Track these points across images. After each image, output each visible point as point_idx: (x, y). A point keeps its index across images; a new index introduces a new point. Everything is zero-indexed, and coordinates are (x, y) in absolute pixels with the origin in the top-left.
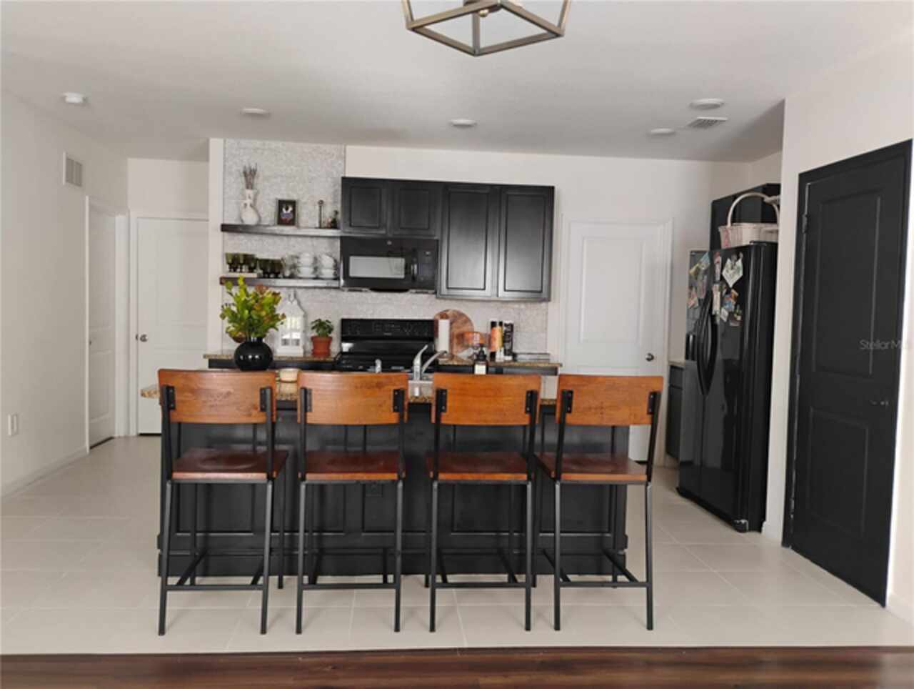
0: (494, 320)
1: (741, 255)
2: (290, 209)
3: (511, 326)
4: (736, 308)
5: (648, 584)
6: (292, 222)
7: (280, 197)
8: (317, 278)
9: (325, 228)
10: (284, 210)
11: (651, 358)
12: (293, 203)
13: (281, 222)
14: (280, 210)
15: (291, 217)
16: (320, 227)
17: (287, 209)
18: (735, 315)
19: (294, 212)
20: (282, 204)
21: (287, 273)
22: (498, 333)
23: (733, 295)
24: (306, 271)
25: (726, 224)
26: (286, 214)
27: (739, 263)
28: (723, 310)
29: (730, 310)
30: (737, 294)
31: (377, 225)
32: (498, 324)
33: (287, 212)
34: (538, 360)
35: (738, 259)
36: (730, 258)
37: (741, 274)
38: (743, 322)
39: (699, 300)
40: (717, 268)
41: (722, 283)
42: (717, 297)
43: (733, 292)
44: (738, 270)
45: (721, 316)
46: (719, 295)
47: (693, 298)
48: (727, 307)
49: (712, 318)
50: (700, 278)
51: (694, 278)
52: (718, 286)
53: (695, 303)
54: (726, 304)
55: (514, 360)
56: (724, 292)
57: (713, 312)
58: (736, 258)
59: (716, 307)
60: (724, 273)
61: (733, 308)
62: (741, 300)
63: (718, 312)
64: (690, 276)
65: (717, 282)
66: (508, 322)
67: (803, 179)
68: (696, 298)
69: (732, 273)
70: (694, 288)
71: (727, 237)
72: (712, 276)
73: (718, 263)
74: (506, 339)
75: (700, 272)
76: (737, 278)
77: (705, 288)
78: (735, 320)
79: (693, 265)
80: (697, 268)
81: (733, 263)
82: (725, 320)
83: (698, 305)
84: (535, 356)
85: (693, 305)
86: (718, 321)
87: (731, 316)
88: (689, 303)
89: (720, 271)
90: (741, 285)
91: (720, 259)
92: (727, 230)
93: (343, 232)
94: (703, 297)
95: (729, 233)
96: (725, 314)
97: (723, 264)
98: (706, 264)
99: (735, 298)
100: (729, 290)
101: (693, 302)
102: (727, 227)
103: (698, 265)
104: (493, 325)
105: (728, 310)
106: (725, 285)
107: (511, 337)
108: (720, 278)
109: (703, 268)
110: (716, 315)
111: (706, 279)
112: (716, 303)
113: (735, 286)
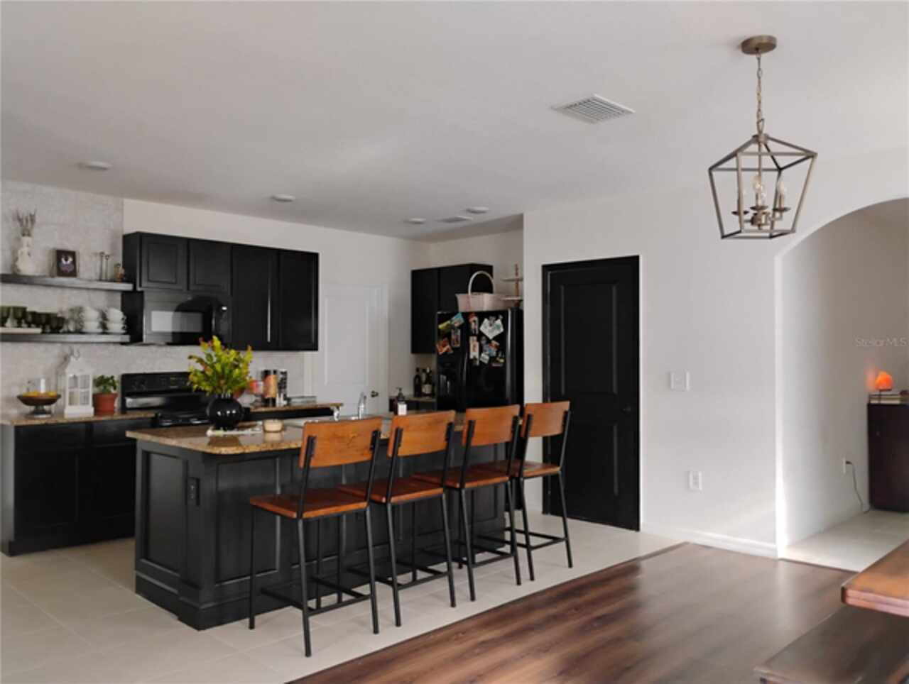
0: (268, 369)
1: (501, 317)
2: (70, 260)
3: (285, 373)
4: (497, 354)
5: (566, 539)
6: (73, 273)
7: (60, 247)
8: (104, 333)
9: (106, 281)
10: (63, 261)
11: (374, 395)
12: (73, 254)
13: (61, 273)
14: (59, 260)
15: (71, 269)
16: (100, 280)
17: (66, 260)
18: (498, 359)
19: (74, 262)
20: (60, 254)
21: (71, 328)
22: (273, 380)
23: (494, 345)
24: (92, 324)
25: (466, 292)
26: (67, 265)
27: (499, 322)
28: (483, 355)
29: (492, 355)
30: (498, 344)
31: (174, 281)
32: (272, 372)
33: (64, 264)
34: (308, 402)
35: (497, 319)
36: (488, 319)
37: (502, 330)
38: (505, 363)
39: (453, 349)
40: (473, 324)
41: (480, 335)
42: (474, 346)
43: (494, 343)
44: (498, 327)
45: (481, 359)
46: (477, 344)
47: (444, 346)
48: (487, 353)
49: (471, 362)
50: (453, 331)
51: (443, 331)
52: (475, 338)
53: (448, 349)
54: (486, 351)
55: (288, 404)
56: (483, 342)
57: (471, 357)
58: (494, 318)
59: (474, 353)
60: (482, 328)
61: (494, 354)
62: (501, 348)
63: (477, 357)
64: (439, 330)
65: (474, 335)
66: (284, 370)
67: (546, 268)
68: (448, 347)
69: (491, 329)
70: (446, 339)
71: (468, 302)
72: (466, 330)
73: (474, 321)
74: (282, 385)
75: (452, 327)
76: (497, 332)
77: (459, 339)
78: (498, 362)
79: (441, 322)
80: (448, 325)
81: (492, 322)
82: (486, 362)
83: (452, 352)
84: (305, 400)
85: (446, 352)
86: (478, 363)
87: (492, 359)
88: (439, 350)
89: (477, 327)
90: (501, 338)
91: (476, 319)
92: (468, 297)
93: (140, 286)
94: (458, 345)
95: (471, 300)
96: (485, 358)
97: (481, 322)
98: (459, 321)
99: (496, 346)
100: (489, 341)
101: (445, 349)
102: (466, 295)
103: (449, 322)
104: (266, 374)
105: (489, 355)
106: (484, 338)
107: (285, 383)
108: (477, 332)
109: (457, 325)
110: (475, 359)
111: (459, 331)
112: (474, 350)
113: (496, 338)
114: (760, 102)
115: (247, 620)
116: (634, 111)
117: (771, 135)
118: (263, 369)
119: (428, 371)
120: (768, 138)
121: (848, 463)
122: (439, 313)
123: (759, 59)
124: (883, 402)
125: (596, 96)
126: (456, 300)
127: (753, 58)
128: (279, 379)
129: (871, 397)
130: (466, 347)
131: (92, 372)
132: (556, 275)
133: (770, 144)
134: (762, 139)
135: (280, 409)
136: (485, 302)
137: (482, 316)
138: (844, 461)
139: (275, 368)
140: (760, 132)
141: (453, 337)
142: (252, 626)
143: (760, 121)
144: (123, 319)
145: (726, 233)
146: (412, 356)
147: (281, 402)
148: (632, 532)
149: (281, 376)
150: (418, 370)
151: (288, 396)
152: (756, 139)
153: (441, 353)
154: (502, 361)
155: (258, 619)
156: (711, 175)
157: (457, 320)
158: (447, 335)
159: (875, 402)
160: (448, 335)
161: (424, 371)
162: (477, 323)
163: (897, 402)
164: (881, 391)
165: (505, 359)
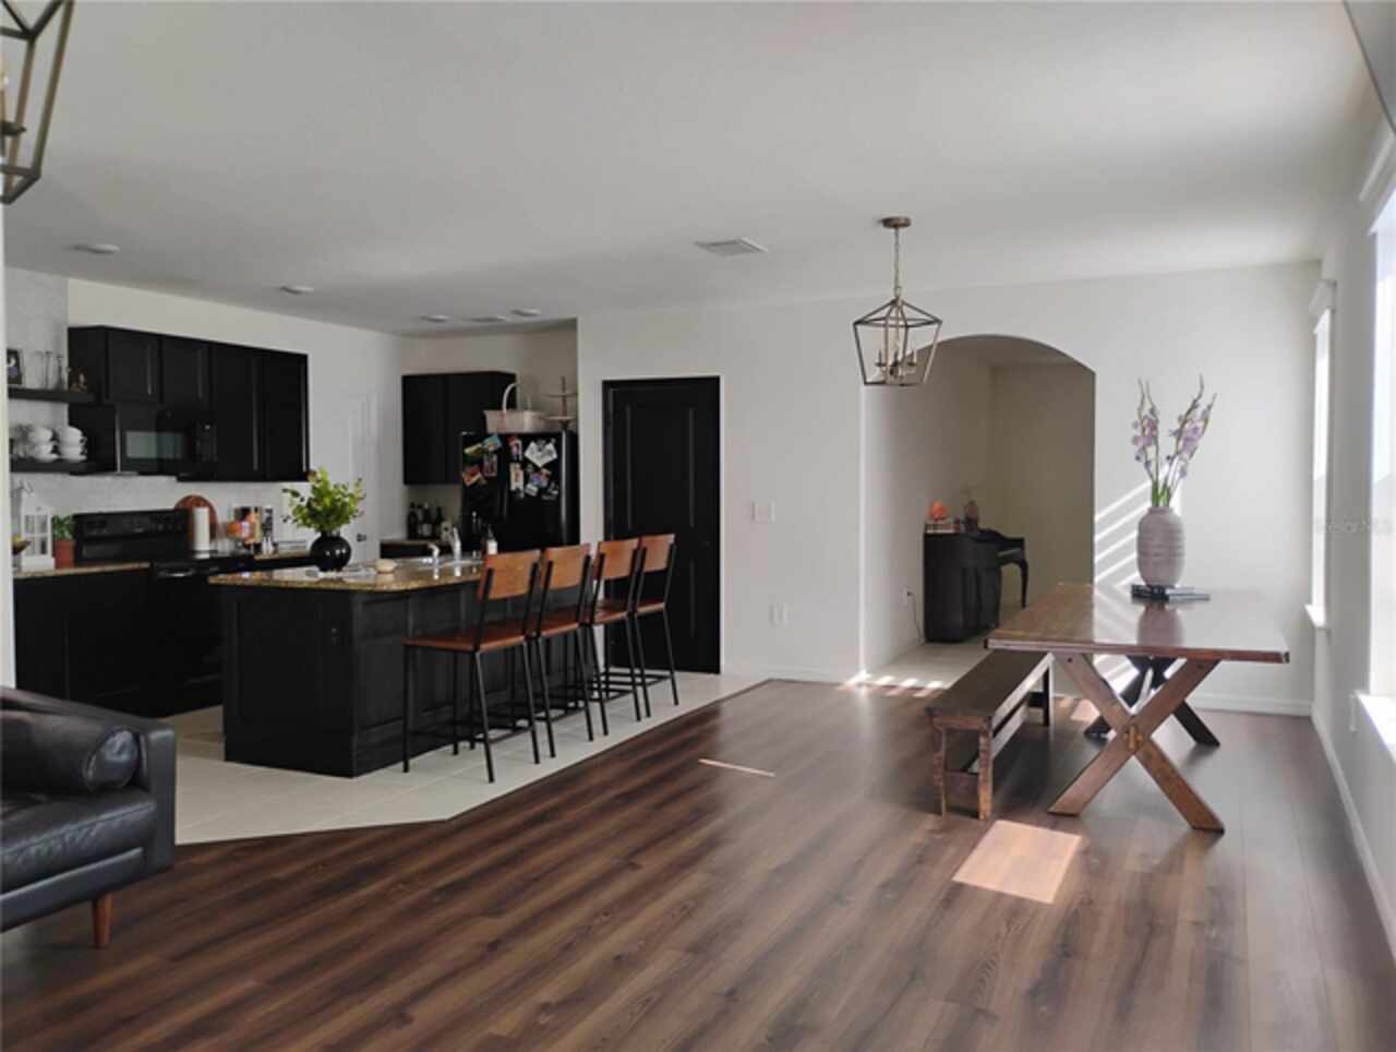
0: (246, 505)
1: (553, 440)
2: (13, 362)
3: (270, 511)
4: (549, 484)
5: (672, 677)
6: (18, 380)
11: (361, 539)
12: (16, 354)
15: (14, 375)
18: (549, 490)
19: (17, 365)
22: (254, 521)
23: (544, 474)
24: (45, 448)
25: (499, 407)
27: (550, 447)
28: (529, 486)
29: (541, 486)
30: (549, 473)
32: (253, 510)
34: (297, 547)
35: (548, 442)
36: (536, 441)
37: (555, 456)
38: (559, 496)
39: (486, 478)
40: (515, 449)
41: (525, 463)
42: (517, 475)
43: (545, 471)
44: (550, 453)
45: (527, 491)
46: (521, 474)
47: (473, 475)
48: (536, 483)
49: (511, 493)
50: (485, 457)
51: (472, 457)
52: (518, 466)
53: (479, 480)
54: (533, 481)
55: (275, 552)
56: (530, 469)
57: (513, 488)
58: (544, 442)
59: (517, 483)
60: (527, 454)
61: (545, 484)
62: (554, 477)
63: (521, 488)
64: (465, 455)
65: (518, 461)
66: (269, 507)
67: (607, 385)
68: (479, 476)
69: (539, 455)
70: (476, 467)
71: (502, 422)
72: (505, 456)
73: (517, 445)
74: (267, 527)
75: (484, 451)
76: (548, 459)
77: (495, 467)
78: (550, 494)
79: (468, 446)
80: (479, 449)
81: (541, 446)
82: (533, 494)
83: (484, 482)
84: (294, 545)
85: (475, 484)
86: (522, 495)
87: (542, 491)
88: (466, 479)
89: (520, 453)
90: (553, 466)
91: (519, 442)
92: (502, 415)
93: (107, 397)
94: (494, 474)
95: (507, 419)
96: (532, 489)
97: (525, 446)
98: (495, 445)
99: (547, 476)
100: (537, 469)
101: (474, 479)
102: (498, 413)
103: (479, 445)
104: (243, 513)
105: (537, 486)
106: (530, 466)
107: (271, 524)
108: (521, 458)
109: (491, 449)
110: (518, 490)
111: (495, 458)
112: (516, 480)
113: (547, 466)
114: (897, 271)
115: (400, 765)
116: (766, 250)
117: (907, 301)
118: (237, 505)
119: (426, 506)
120: (904, 303)
121: (909, 594)
122: (464, 433)
123: (897, 235)
124: (939, 531)
125: (746, 239)
126: (484, 418)
127: (893, 231)
128: (264, 520)
129: (927, 527)
130: (504, 477)
131: (49, 512)
132: (619, 395)
133: (905, 308)
134: (899, 303)
135: (267, 557)
136: (526, 421)
137: (527, 439)
138: (905, 593)
139: (257, 505)
140: (898, 298)
141: (486, 464)
142: (406, 769)
143: (897, 287)
144: (82, 441)
145: (869, 380)
146: (406, 488)
147: (267, 549)
148: (712, 676)
149: (266, 515)
150: (412, 505)
151: (276, 540)
152: (894, 303)
153: (468, 484)
154: (555, 492)
155: (412, 762)
156: (856, 330)
157: (492, 444)
158: (477, 461)
159: (930, 531)
160: (480, 463)
161: (420, 507)
162: (520, 446)
163: (951, 531)
164: (937, 520)
165: (560, 491)
